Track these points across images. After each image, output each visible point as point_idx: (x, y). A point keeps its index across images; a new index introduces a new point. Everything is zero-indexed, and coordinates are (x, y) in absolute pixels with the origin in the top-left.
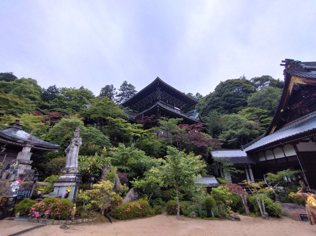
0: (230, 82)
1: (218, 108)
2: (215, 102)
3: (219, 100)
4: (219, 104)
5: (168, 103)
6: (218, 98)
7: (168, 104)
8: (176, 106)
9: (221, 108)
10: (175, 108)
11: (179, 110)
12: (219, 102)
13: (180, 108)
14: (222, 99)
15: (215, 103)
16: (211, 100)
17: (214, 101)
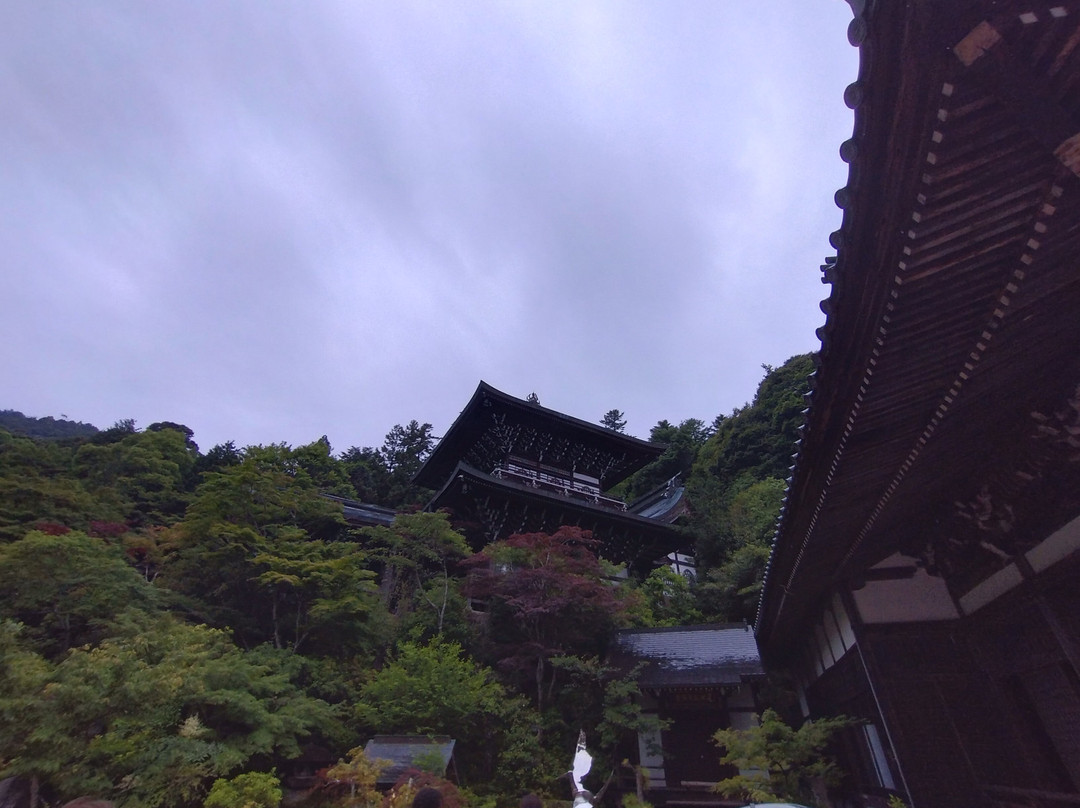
0: (797, 366)
1: (759, 462)
2: (748, 440)
3: (760, 434)
4: (764, 449)
5: (543, 462)
6: (758, 426)
7: (542, 466)
8: (577, 471)
9: (770, 461)
10: (576, 475)
11: (596, 482)
12: (764, 441)
13: (597, 476)
14: (773, 427)
15: (749, 447)
16: (735, 436)
17: (743, 439)
